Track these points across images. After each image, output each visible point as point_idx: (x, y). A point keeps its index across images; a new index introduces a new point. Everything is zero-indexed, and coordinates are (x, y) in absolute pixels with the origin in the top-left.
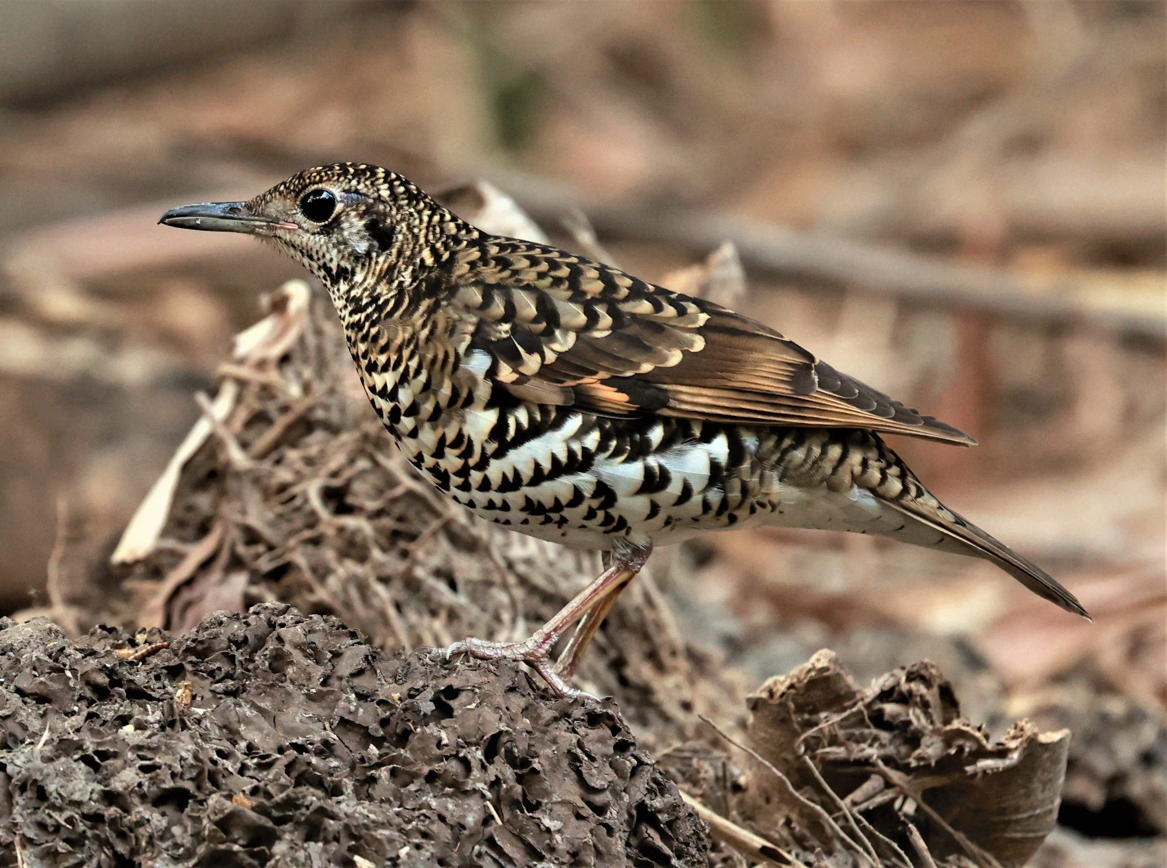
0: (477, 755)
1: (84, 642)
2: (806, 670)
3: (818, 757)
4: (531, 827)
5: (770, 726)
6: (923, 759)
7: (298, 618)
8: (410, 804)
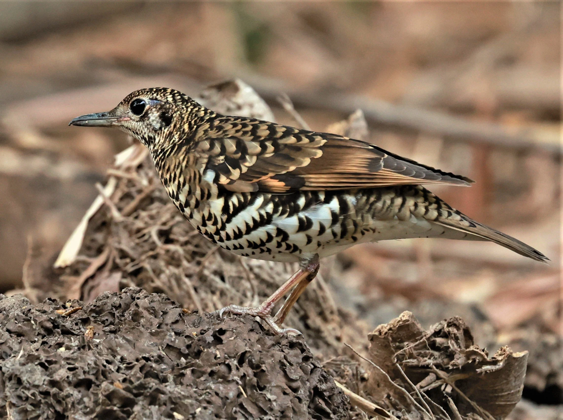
0: (234, 363)
2: (398, 321)
3: (403, 364)
4: (261, 398)
5: (379, 349)
6: (455, 365)
7: (146, 295)
8: (201, 387)
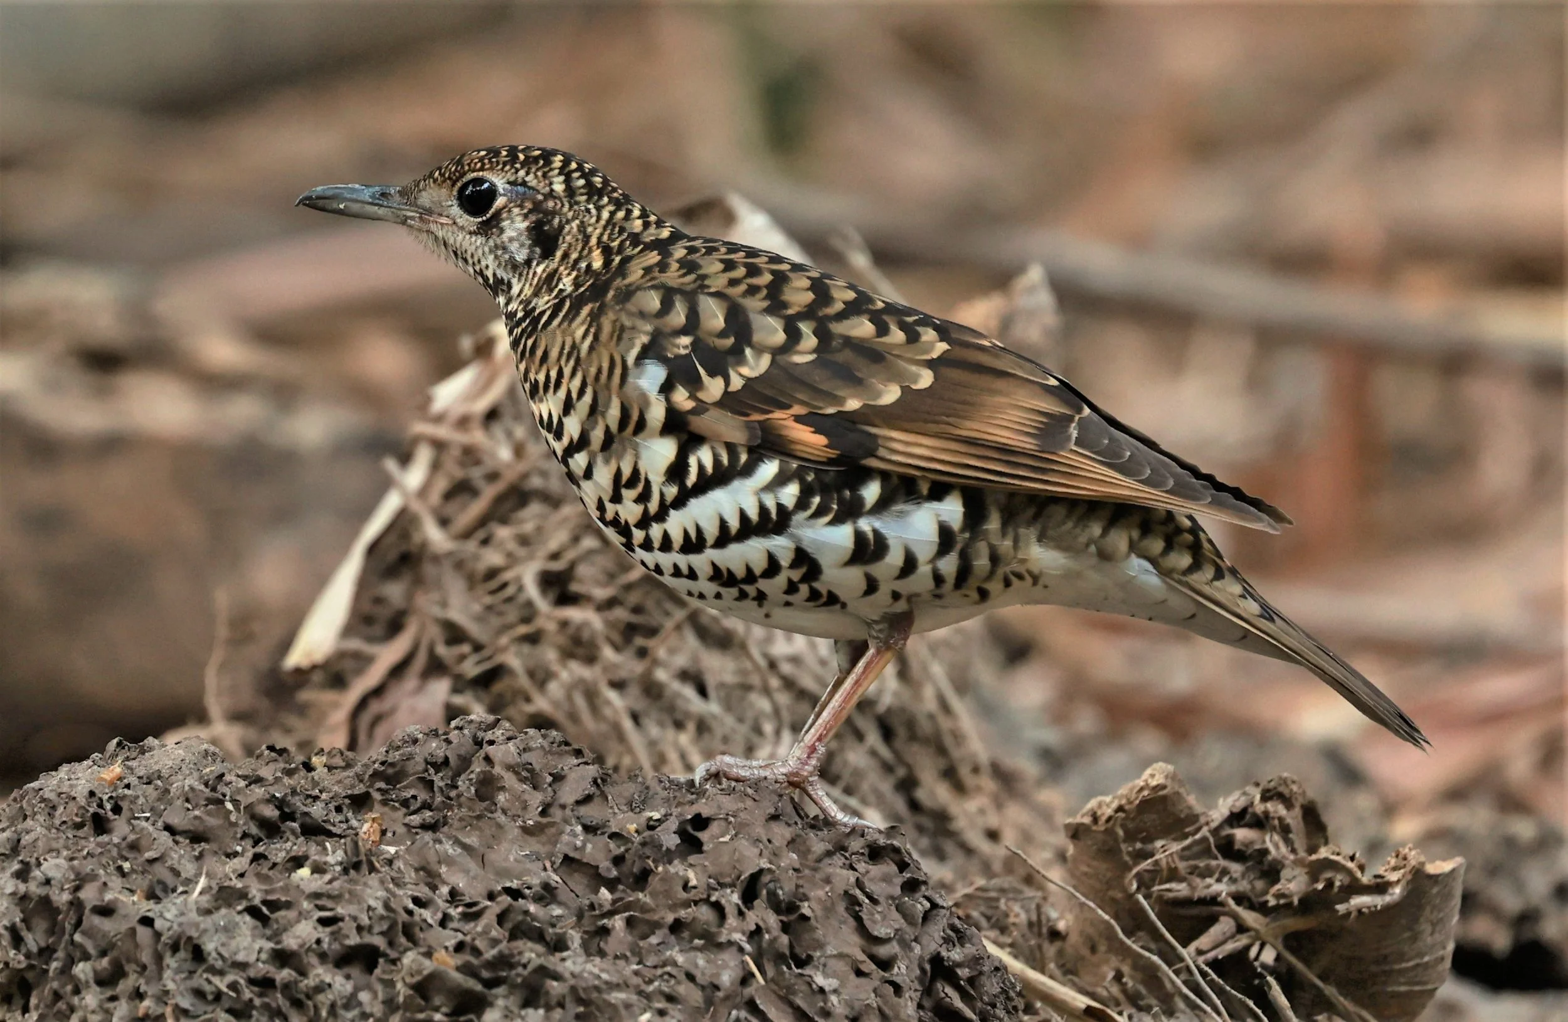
0: (732, 898)
1: (247, 766)
2: (1138, 788)
3: (1154, 895)
4: (801, 987)
5: (1094, 858)
6: (1283, 896)
7: (510, 734)
8: (651, 961)
